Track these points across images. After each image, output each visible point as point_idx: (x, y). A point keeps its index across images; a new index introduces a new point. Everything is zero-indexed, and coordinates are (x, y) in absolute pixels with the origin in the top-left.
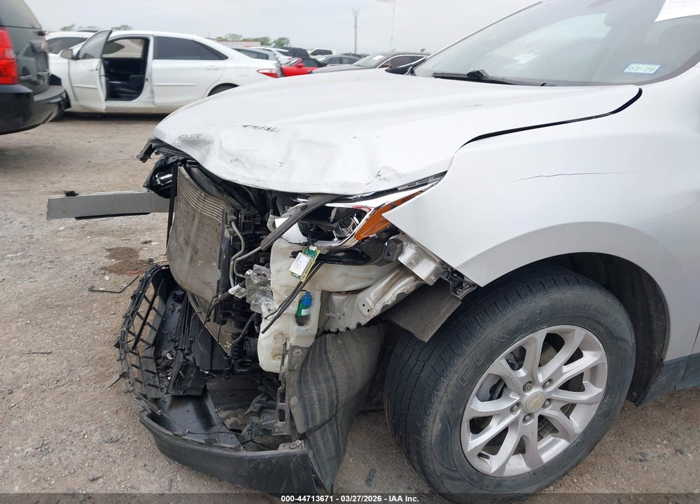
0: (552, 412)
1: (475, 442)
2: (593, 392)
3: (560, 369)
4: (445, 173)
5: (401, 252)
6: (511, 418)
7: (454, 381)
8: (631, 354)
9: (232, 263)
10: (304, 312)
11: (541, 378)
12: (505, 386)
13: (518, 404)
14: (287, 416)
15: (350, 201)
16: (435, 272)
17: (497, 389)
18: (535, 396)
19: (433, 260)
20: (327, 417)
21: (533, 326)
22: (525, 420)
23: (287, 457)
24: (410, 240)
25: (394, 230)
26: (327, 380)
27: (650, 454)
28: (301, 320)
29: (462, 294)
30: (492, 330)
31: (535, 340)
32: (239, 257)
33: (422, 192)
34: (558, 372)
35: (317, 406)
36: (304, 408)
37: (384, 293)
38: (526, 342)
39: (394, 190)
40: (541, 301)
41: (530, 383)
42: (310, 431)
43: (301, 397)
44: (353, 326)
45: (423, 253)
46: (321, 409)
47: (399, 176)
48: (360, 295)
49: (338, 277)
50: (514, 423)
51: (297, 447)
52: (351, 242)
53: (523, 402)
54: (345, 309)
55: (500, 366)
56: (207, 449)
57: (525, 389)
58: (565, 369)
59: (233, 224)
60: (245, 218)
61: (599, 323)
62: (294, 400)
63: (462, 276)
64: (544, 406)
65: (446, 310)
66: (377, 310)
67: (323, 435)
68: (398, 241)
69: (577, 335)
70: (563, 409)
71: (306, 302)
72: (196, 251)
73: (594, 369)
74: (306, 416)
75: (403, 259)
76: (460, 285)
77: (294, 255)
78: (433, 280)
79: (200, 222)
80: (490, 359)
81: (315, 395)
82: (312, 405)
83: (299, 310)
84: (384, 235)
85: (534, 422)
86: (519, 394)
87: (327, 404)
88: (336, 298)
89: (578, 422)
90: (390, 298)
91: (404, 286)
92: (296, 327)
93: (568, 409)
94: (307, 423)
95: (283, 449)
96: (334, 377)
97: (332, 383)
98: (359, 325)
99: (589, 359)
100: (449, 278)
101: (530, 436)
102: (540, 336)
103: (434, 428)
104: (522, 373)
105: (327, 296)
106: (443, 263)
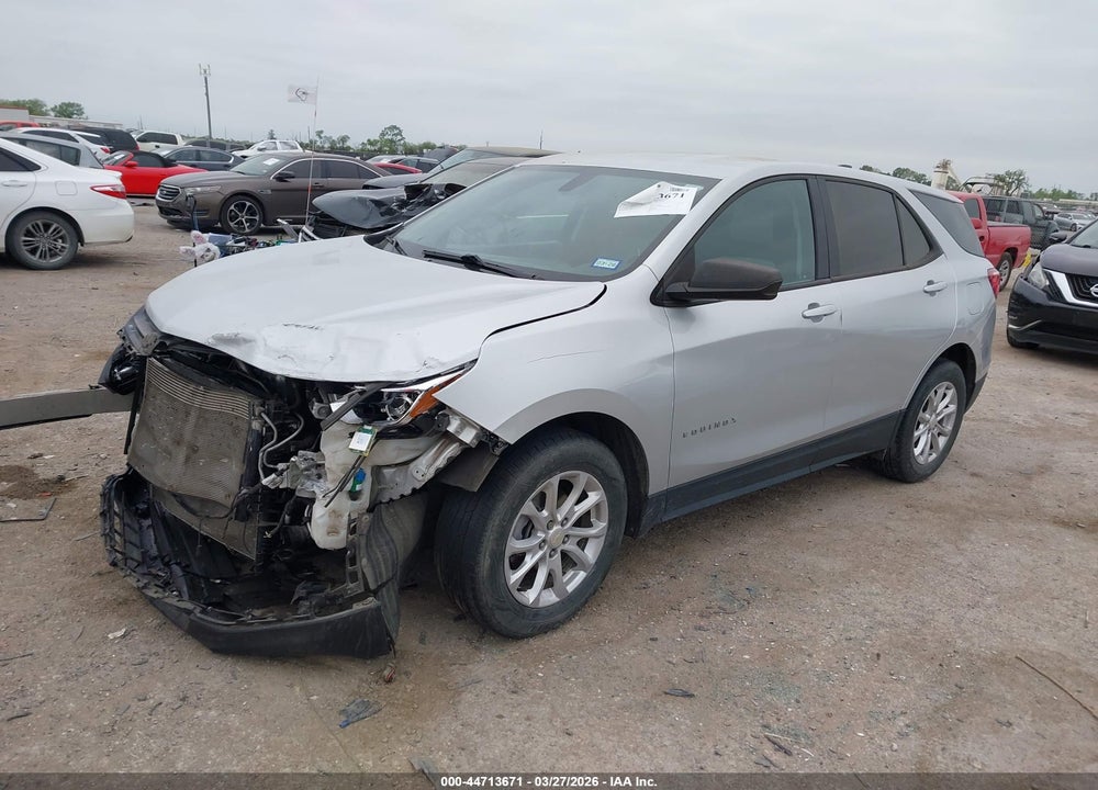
0: (571, 547)
1: (515, 577)
2: (600, 526)
3: (572, 508)
4: (476, 360)
5: (449, 423)
6: (541, 553)
7: (497, 522)
8: (623, 491)
9: (261, 455)
10: (358, 488)
11: (560, 518)
12: (533, 526)
13: (544, 541)
14: (360, 576)
15: (402, 386)
16: (477, 436)
17: (528, 530)
18: (556, 532)
19: (475, 427)
20: (391, 575)
21: (549, 473)
22: (551, 556)
23: (363, 613)
24: (455, 413)
25: (442, 406)
26: (387, 544)
27: (651, 582)
28: (354, 495)
29: (498, 451)
30: (521, 478)
31: (552, 485)
32: (269, 447)
33: (460, 375)
34: (571, 511)
35: (383, 566)
36: (373, 567)
37: (435, 460)
38: (546, 487)
39: (439, 375)
40: (553, 452)
41: (552, 522)
42: (380, 587)
43: (369, 559)
44: (408, 491)
45: (466, 422)
46: (386, 568)
47: (443, 364)
48: (412, 465)
49: (394, 451)
50: (542, 559)
51: (371, 602)
52: (405, 420)
53: (548, 539)
54: (398, 479)
55: (528, 508)
56: (279, 625)
57: (549, 528)
58: (576, 508)
59: (263, 415)
60: (275, 409)
61: (596, 466)
62: (364, 561)
63: (497, 437)
64: (564, 542)
65: (488, 466)
66: (431, 473)
67: (388, 591)
68: (446, 415)
69: (582, 478)
70: (578, 544)
71: (360, 478)
72: (194, 449)
73: (597, 506)
74: (375, 572)
75: (451, 429)
76: (496, 445)
77: (352, 435)
78: (476, 442)
79: (199, 418)
80: (522, 503)
81: (380, 556)
82: (379, 564)
83: (354, 486)
84: (434, 411)
85: (558, 556)
86: (545, 532)
87: (390, 562)
88: (386, 471)
89: (591, 553)
90: (441, 462)
91: (452, 451)
92: (350, 502)
93: (582, 543)
94: (377, 581)
95: (357, 607)
96: (393, 541)
97: (392, 546)
98: (414, 490)
99: (593, 497)
100: (487, 439)
101: (556, 569)
102: (555, 480)
103: (485, 563)
104: (545, 513)
105: (377, 470)
106: (482, 428)
